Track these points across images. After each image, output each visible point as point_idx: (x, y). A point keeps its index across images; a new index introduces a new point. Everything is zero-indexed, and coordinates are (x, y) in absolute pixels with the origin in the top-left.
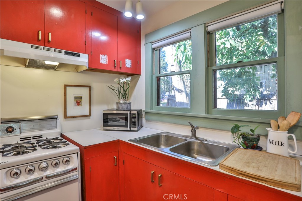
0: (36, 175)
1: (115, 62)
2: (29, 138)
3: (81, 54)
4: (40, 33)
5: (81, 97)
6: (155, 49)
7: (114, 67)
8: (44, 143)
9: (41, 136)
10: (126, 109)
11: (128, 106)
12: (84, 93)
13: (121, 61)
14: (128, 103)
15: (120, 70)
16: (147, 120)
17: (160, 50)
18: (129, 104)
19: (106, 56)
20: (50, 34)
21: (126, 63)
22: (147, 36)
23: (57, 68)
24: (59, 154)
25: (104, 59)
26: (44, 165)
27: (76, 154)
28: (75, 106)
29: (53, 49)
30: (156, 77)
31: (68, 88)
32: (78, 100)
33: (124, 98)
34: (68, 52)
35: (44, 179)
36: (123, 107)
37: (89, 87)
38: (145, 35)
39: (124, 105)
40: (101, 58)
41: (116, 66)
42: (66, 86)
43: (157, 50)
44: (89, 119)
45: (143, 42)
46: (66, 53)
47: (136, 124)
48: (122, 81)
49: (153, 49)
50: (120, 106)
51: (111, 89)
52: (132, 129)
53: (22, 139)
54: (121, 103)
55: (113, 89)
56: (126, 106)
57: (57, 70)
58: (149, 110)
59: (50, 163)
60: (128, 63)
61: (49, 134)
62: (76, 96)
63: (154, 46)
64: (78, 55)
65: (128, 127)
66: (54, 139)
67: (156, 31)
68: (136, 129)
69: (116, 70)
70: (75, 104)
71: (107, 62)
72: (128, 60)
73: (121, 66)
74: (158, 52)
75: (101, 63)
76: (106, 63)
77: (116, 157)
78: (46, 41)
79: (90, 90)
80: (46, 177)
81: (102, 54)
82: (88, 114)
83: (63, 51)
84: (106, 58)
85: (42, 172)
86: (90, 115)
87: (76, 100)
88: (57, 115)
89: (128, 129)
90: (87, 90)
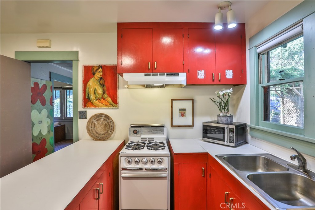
0: (140, 166)
1: (214, 75)
2: (145, 139)
3: (180, 74)
4: (149, 63)
5: (185, 109)
6: (262, 54)
7: (212, 81)
8: (153, 144)
9: (153, 139)
10: (225, 122)
11: (227, 120)
12: (187, 105)
13: (220, 74)
14: (228, 116)
15: (219, 82)
16: (252, 137)
17: (268, 54)
18: (229, 118)
19: (203, 71)
20: (156, 62)
21: (226, 74)
22: (251, 39)
23: (165, 86)
24: (154, 154)
25: (201, 75)
26: (145, 160)
27: (167, 158)
28: (180, 117)
29: (158, 73)
30: (262, 87)
31: (174, 102)
32: (183, 112)
33: (224, 111)
34: (169, 74)
35: (144, 170)
36: (222, 120)
37: (192, 100)
38: (249, 39)
39: (223, 118)
40: (198, 74)
41: (214, 79)
42: (172, 100)
43: (264, 54)
44: (193, 129)
45: (247, 47)
46: (167, 75)
47: (234, 139)
48: (221, 93)
49: (259, 54)
50: (219, 119)
51: (213, 101)
52: (230, 144)
53: (142, 139)
54: (221, 116)
55: (214, 102)
56: (226, 119)
57: (165, 87)
58: (253, 126)
59: (148, 160)
60: (229, 74)
61: (159, 138)
62: (181, 108)
63: (259, 50)
64: (178, 75)
65: (224, 141)
66: (159, 143)
67: (260, 32)
68: (233, 145)
69: (214, 83)
70: (180, 115)
71: (204, 76)
72: (229, 70)
73: (220, 79)
74: (266, 56)
75: (199, 78)
76: (203, 78)
77: (203, 169)
78: (154, 69)
79: (193, 103)
80: (146, 169)
81: (199, 70)
82: (191, 124)
83: (166, 74)
84: (204, 73)
85: (143, 165)
86: (193, 126)
87: (181, 112)
88: (164, 124)
89: (225, 143)
90: (190, 103)
